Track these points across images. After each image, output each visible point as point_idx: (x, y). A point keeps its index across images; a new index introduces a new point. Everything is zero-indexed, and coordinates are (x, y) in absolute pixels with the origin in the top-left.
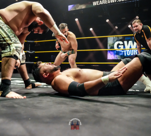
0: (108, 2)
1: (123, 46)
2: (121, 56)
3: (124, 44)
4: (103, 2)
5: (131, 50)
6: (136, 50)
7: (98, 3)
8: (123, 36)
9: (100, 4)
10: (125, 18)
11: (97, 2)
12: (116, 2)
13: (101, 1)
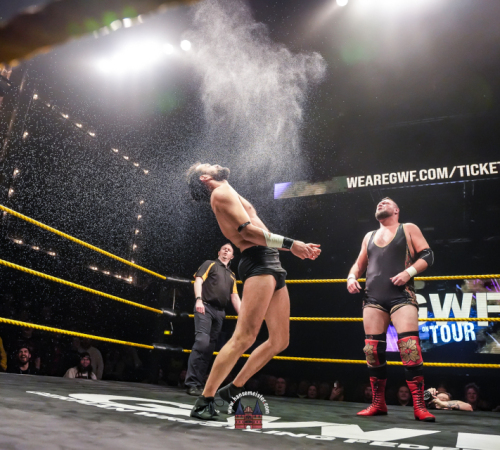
0: (391, 182)
1: (425, 309)
2: (424, 341)
3: (428, 305)
4: (375, 180)
5: (453, 326)
6: (472, 326)
7: (360, 181)
8: (426, 282)
9: (367, 185)
10: (432, 229)
11: (360, 178)
12: (411, 180)
13: (369, 177)
